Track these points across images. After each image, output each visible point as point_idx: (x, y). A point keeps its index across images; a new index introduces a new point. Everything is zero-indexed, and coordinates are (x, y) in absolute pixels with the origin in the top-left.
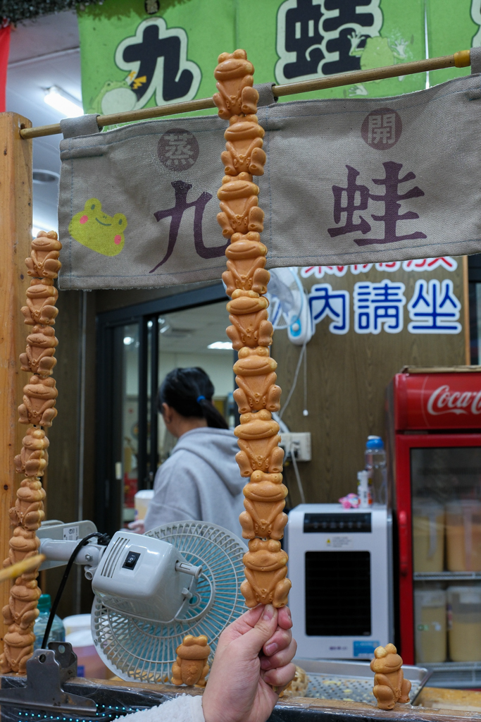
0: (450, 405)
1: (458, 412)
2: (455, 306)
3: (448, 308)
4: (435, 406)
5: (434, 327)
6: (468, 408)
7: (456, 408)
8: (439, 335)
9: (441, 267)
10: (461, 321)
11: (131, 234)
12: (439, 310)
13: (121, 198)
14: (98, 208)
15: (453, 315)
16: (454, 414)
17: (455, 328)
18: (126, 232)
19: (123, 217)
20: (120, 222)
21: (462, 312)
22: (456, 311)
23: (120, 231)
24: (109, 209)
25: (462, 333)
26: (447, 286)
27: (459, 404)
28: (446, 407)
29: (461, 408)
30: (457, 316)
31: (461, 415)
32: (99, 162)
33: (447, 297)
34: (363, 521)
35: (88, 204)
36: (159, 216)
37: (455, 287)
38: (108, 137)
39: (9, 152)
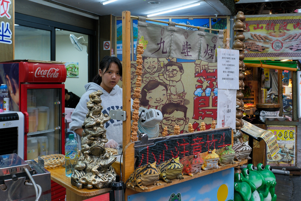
0: (41, 74)
1: (43, 76)
2: (10, 33)
3: (7, 34)
4: (37, 75)
5: (3, 40)
6: (46, 76)
7: (42, 75)
8: (4, 44)
9: (5, 16)
10: (12, 39)
11: (148, 45)
12: (4, 34)
13: (147, 37)
14: (143, 38)
15: (9, 37)
16: (42, 77)
17: (10, 42)
18: (147, 45)
19: (147, 41)
20: (147, 42)
21: (12, 36)
22: (10, 35)
23: (146, 44)
24: (145, 39)
25: (12, 44)
26: (8, 25)
27: (43, 74)
28: (40, 75)
29: (44, 75)
30: (10, 38)
31: (44, 77)
32: (145, 28)
33: (7, 29)
34: (15, 116)
35: (142, 37)
36: (158, 44)
37: (10, 26)
38: (148, 24)
39: (130, 21)
